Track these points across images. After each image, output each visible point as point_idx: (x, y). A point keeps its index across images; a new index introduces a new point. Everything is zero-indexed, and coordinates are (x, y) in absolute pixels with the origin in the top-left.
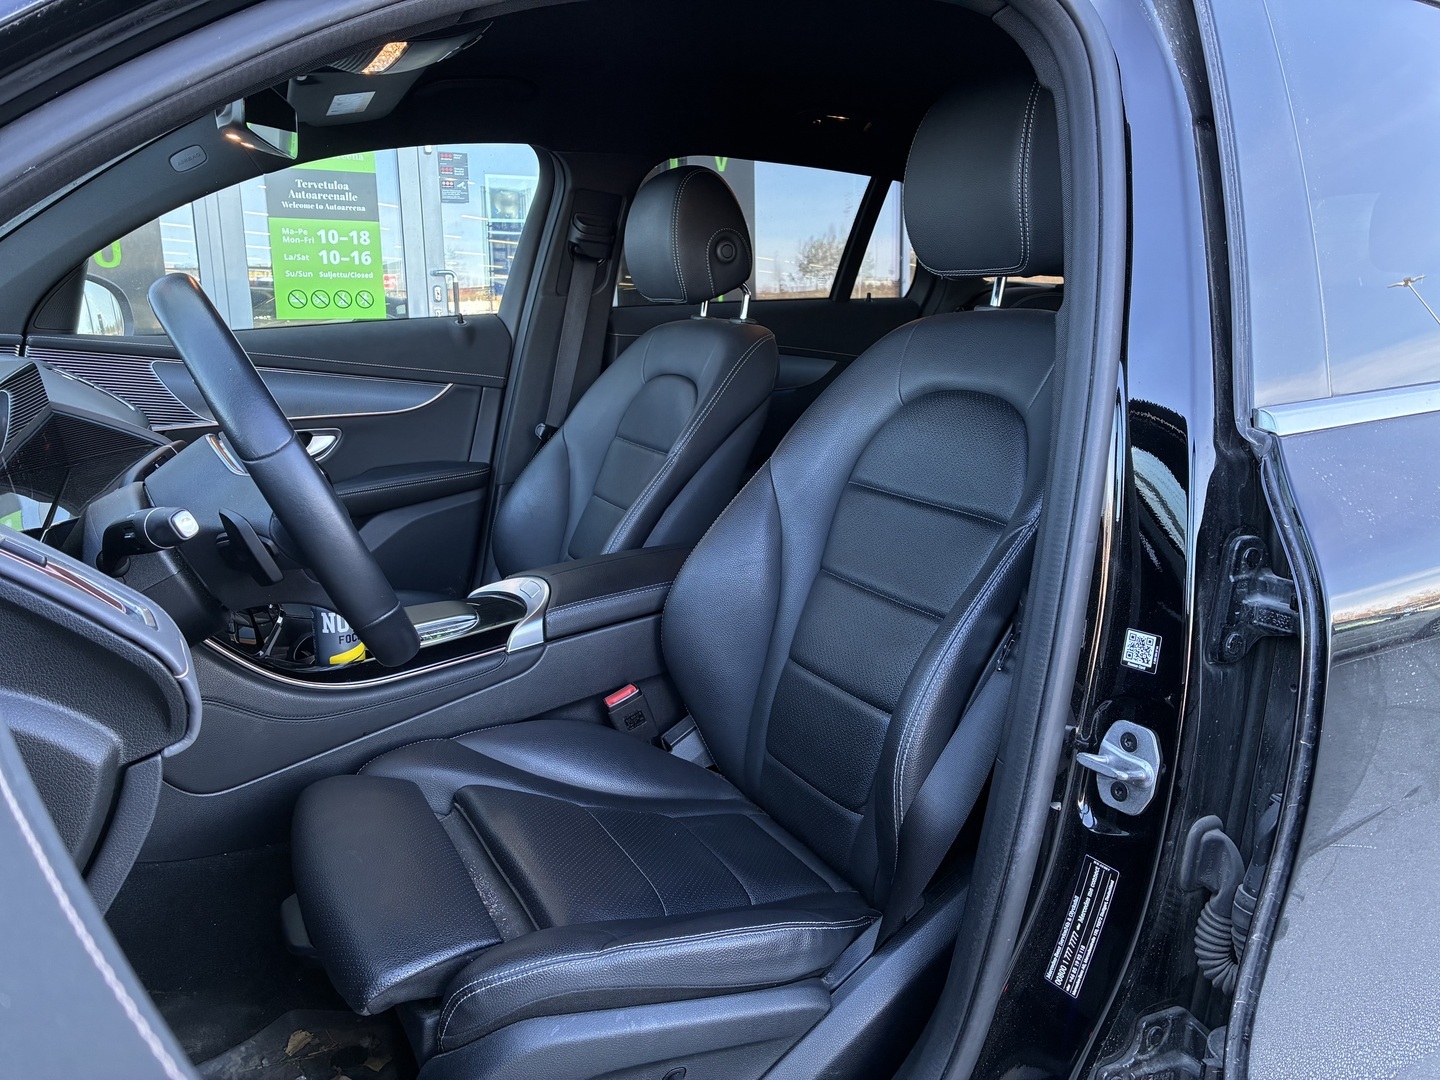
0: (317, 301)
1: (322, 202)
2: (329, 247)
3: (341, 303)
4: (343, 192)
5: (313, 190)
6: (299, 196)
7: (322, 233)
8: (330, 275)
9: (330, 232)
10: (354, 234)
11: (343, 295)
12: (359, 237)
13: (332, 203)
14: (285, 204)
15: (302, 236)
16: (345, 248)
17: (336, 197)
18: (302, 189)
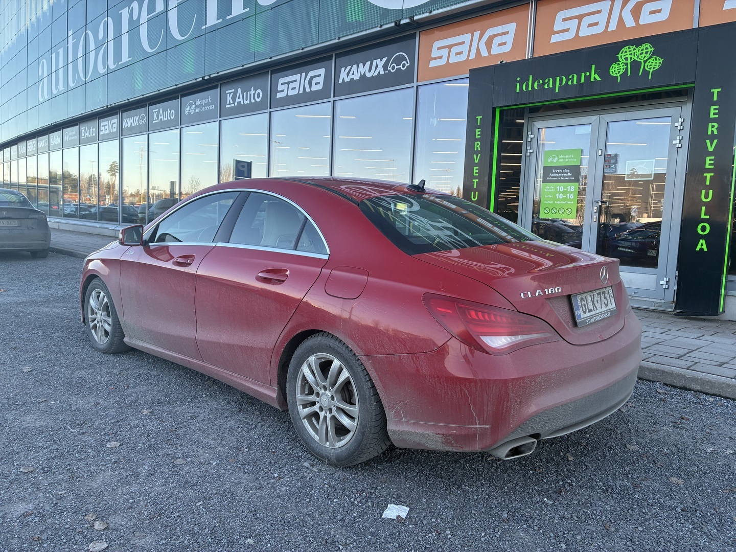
0: (553, 211)
1: (560, 177)
2: (560, 192)
3: (560, 212)
4: (568, 173)
5: (557, 173)
6: (553, 175)
7: (558, 187)
8: (559, 202)
9: (561, 187)
10: (569, 187)
11: (562, 209)
12: (570, 188)
13: (563, 177)
14: (548, 178)
15: (551, 189)
16: (565, 193)
17: (565, 175)
18: (554, 173)
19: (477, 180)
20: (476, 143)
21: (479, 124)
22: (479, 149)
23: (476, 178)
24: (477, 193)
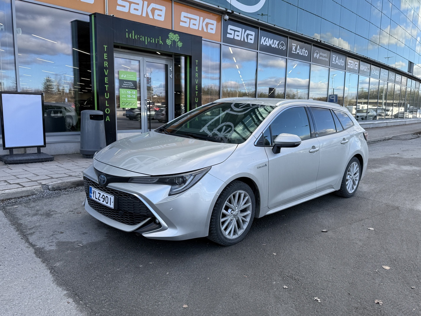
0: (126, 104)
1: (128, 86)
2: (129, 94)
3: (130, 105)
4: (131, 84)
5: (126, 84)
6: (124, 85)
7: (128, 91)
8: (129, 99)
9: (129, 91)
10: (133, 92)
11: (131, 103)
14: (122, 86)
15: (125, 92)
16: (131, 95)
17: (130, 85)
19: (108, 86)
20: (105, 62)
21: (105, 50)
22: (107, 67)
23: (106, 84)
24: (108, 94)
